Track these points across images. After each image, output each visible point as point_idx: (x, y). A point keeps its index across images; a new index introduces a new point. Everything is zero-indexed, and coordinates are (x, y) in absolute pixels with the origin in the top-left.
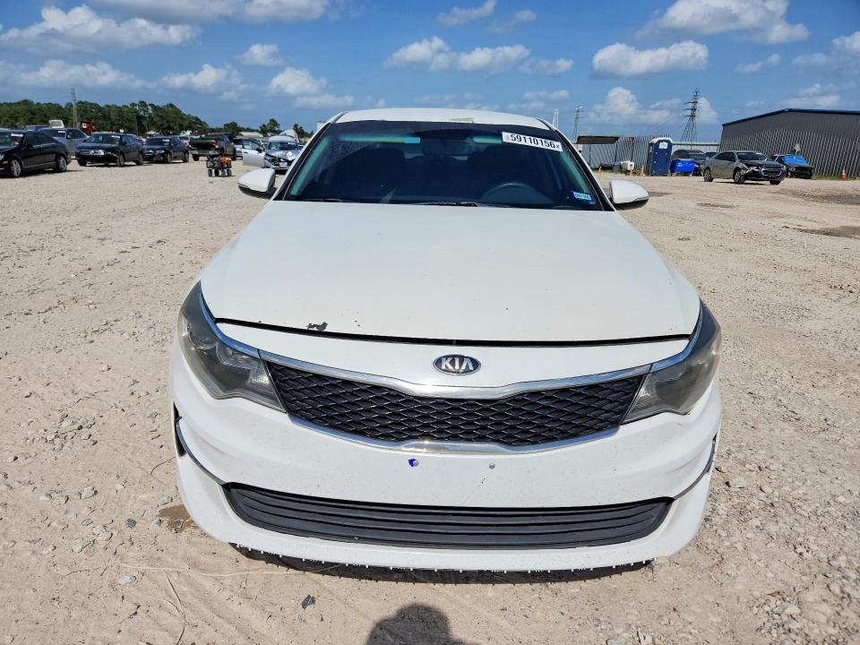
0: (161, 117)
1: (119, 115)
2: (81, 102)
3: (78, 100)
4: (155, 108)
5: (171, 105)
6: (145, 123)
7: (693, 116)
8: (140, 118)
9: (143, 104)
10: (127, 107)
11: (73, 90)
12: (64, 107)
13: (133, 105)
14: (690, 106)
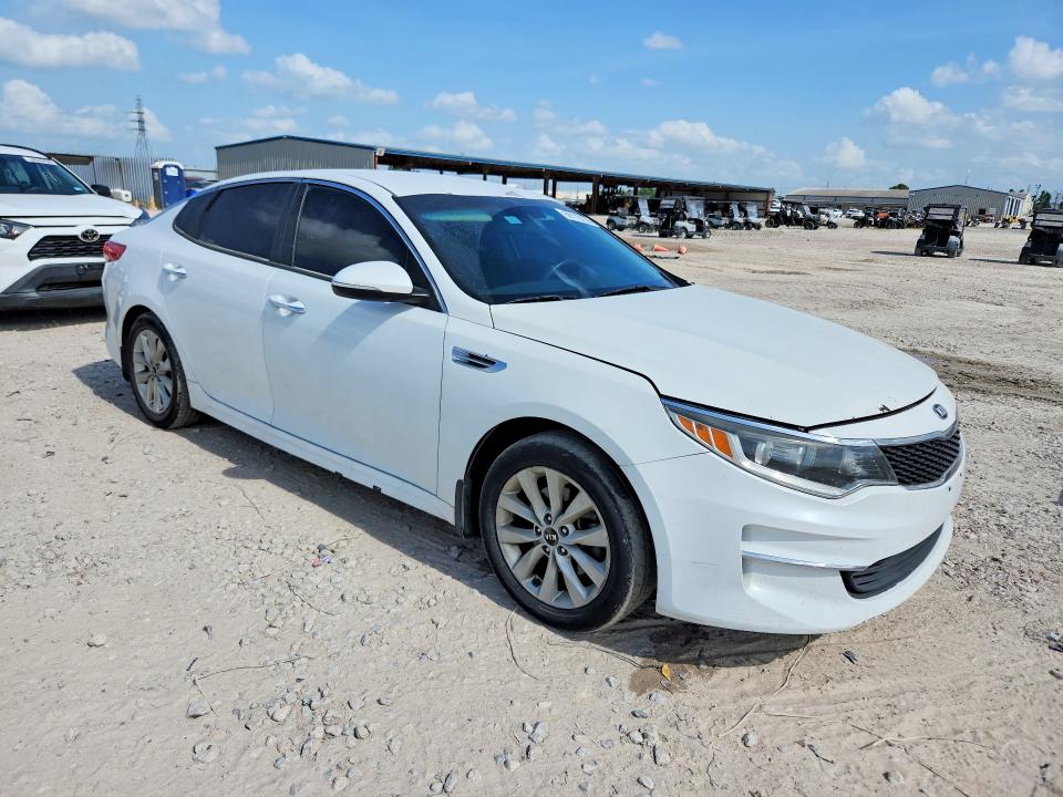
7: (142, 130)
14: (136, 116)
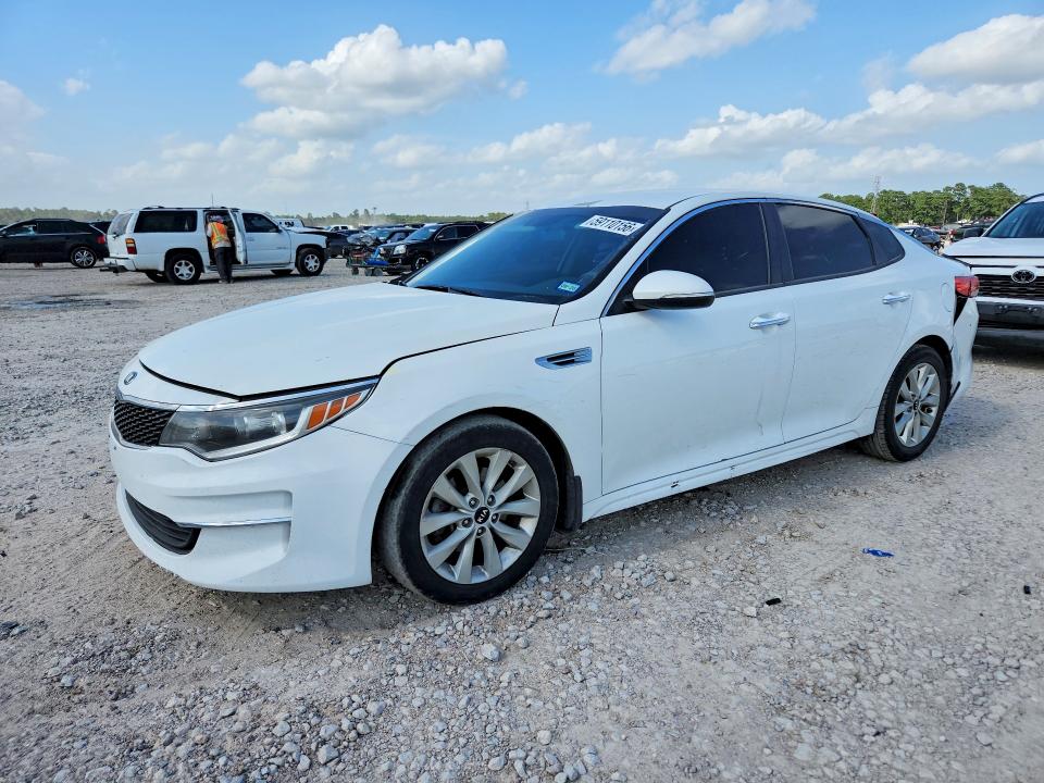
0: (981, 201)
1: (926, 203)
2: (885, 192)
3: (882, 189)
4: (975, 190)
5: (1000, 185)
6: (956, 210)
8: (952, 204)
9: (961, 187)
10: (938, 192)
11: (879, 178)
12: (864, 198)
13: (948, 189)
